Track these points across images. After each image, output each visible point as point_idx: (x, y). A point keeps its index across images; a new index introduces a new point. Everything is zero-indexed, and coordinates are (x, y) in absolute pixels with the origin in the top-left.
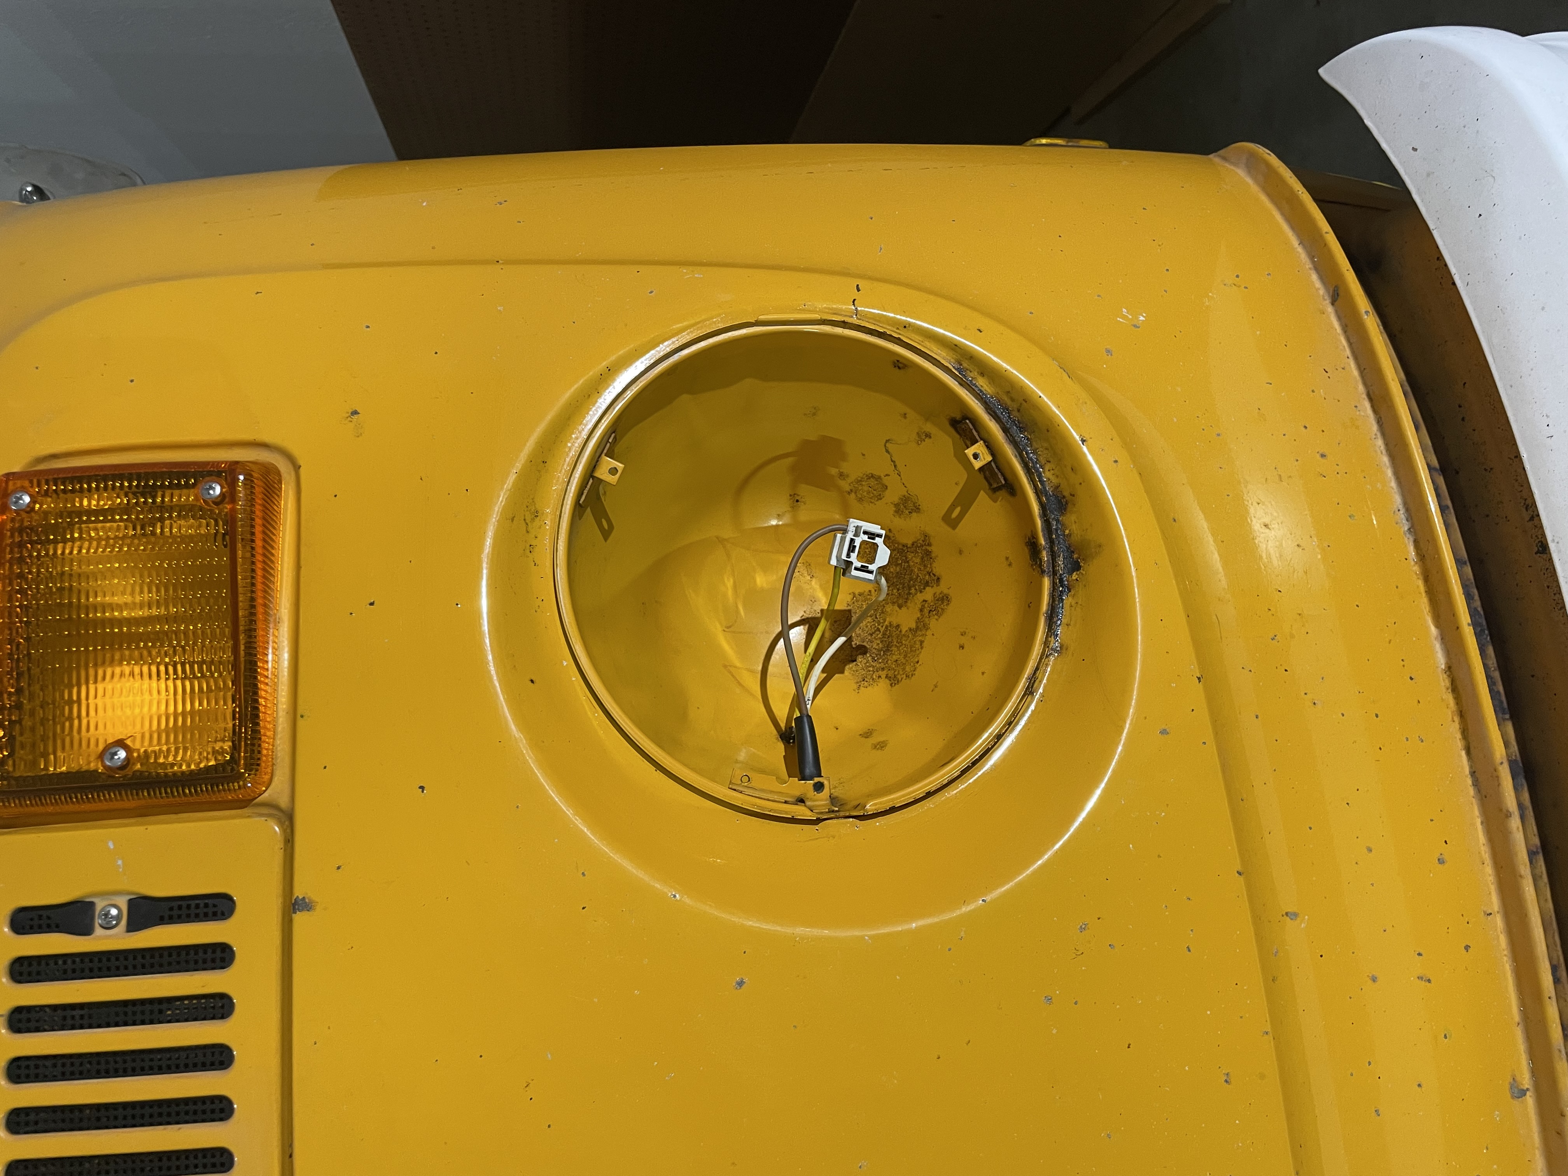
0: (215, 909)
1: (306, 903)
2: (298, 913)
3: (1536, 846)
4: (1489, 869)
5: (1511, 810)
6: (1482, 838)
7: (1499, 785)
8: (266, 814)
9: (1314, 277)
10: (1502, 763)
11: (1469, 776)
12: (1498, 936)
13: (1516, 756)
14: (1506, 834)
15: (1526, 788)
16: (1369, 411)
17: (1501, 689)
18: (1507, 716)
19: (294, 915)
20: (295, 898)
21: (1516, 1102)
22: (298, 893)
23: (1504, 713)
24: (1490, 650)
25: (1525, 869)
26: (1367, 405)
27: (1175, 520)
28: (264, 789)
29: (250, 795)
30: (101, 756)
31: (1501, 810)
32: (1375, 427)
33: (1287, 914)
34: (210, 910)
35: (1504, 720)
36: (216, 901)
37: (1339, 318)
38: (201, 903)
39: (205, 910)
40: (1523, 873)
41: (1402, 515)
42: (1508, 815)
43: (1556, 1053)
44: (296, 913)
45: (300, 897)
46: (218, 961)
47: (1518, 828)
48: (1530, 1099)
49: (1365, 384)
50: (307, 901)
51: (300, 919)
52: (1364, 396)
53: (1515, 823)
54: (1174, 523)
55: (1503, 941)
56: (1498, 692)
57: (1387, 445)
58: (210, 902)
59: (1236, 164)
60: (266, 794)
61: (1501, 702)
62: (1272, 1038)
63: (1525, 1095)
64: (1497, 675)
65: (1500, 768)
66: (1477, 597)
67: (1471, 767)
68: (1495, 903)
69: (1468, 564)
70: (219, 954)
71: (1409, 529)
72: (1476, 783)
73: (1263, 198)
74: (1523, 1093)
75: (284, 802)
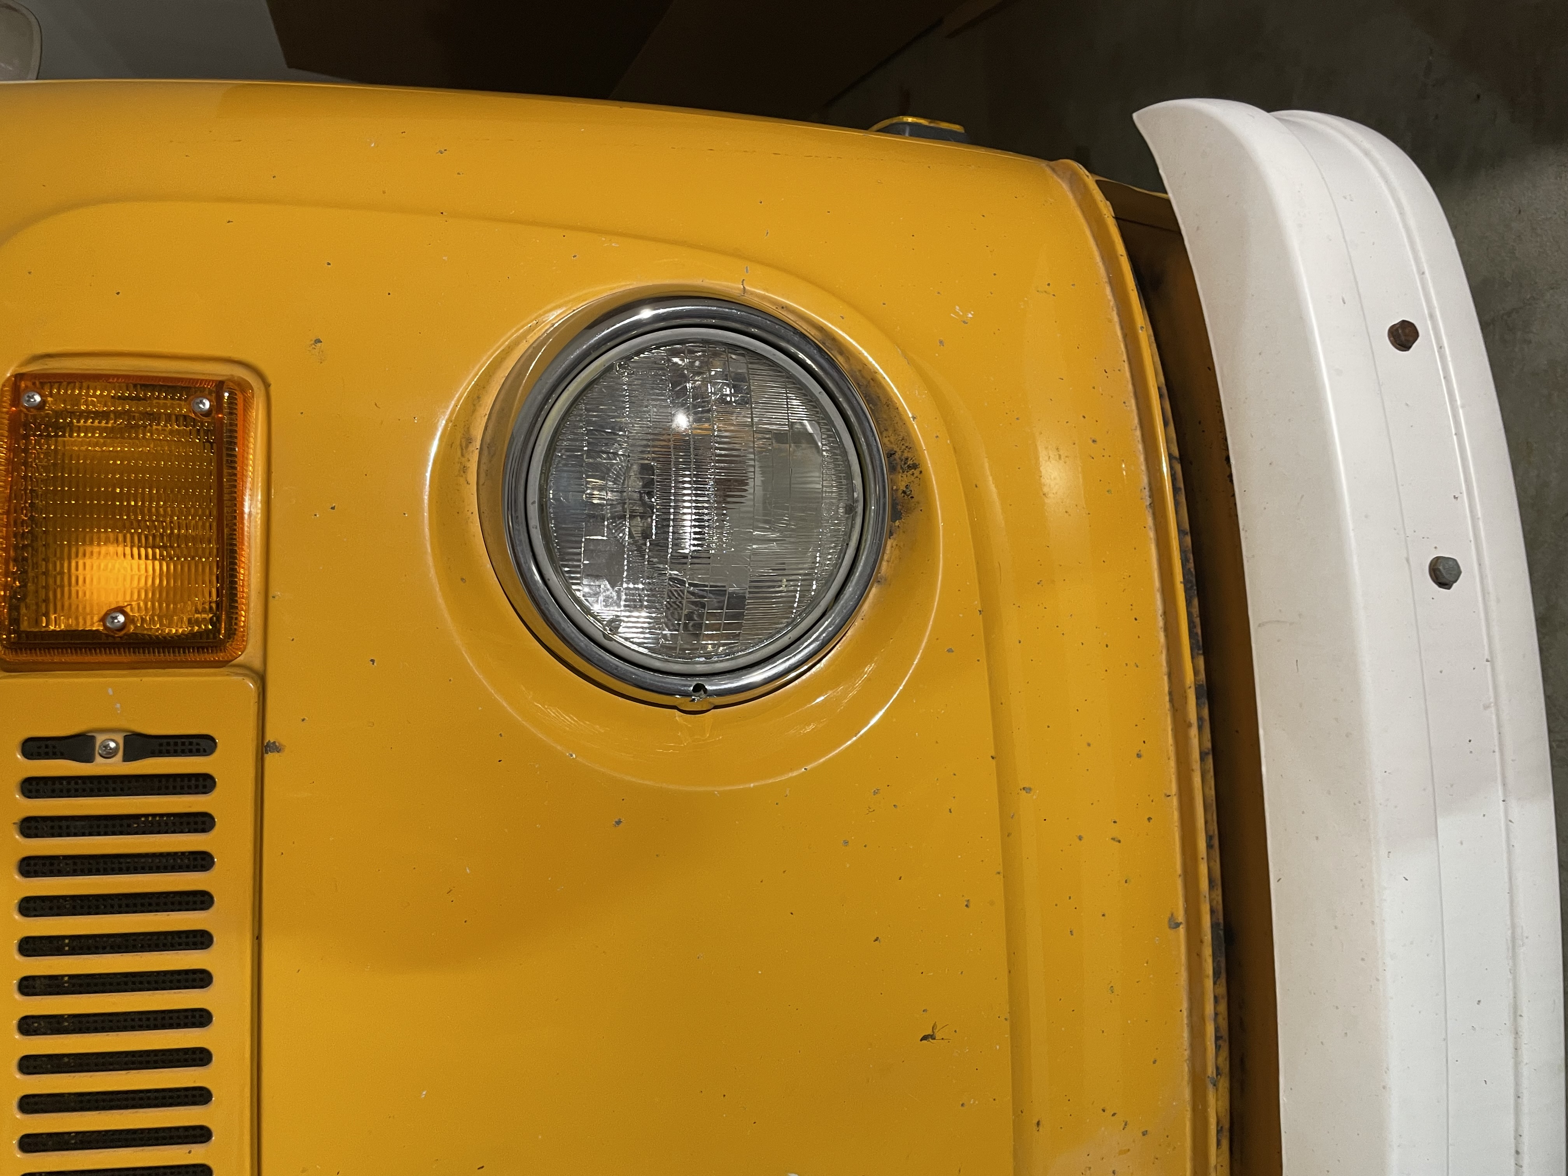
0: (198, 747)
1: (276, 746)
2: (269, 753)
3: (1208, 749)
4: (1172, 763)
5: (1192, 722)
6: (1170, 740)
7: (1186, 703)
8: (241, 674)
9: (1108, 290)
10: (1190, 687)
11: (1168, 694)
12: (1173, 812)
13: (1203, 681)
14: (1187, 738)
15: (1207, 706)
16: (1134, 407)
17: (1199, 631)
18: (1201, 652)
19: (266, 755)
20: (267, 741)
21: (1172, 932)
22: (270, 737)
23: (1199, 650)
24: (1196, 602)
25: (1196, 766)
26: (1133, 402)
27: (976, 486)
28: (240, 653)
29: (228, 657)
30: (103, 620)
31: (1185, 721)
32: (1136, 421)
33: (1024, 789)
34: (194, 748)
35: (1198, 654)
36: (198, 740)
37: (1122, 328)
38: (187, 741)
39: (190, 747)
40: (1194, 767)
41: (1147, 492)
42: (1190, 725)
43: (1202, 898)
44: (268, 753)
45: (272, 741)
46: (201, 787)
47: (1195, 735)
48: (1182, 930)
49: (1134, 385)
50: (277, 744)
51: (271, 759)
52: (1132, 394)
53: (1194, 732)
54: (976, 488)
55: (1176, 815)
56: (1197, 634)
57: (1143, 435)
58: (194, 741)
59: (1062, 178)
60: (241, 658)
61: (1198, 641)
62: (1002, 877)
63: (1179, 926)
64: (1197, 621)
65: (1189, 691)
66: (1192, 561)
67: (1170, 688)
68: (1174, 788)
69: (1189, 534)
70: (201, 782)
71: (1150, 504)
72: (1171, 701)
73: (1078, 213)
74: (1178, 925)
75: (257, 664)
